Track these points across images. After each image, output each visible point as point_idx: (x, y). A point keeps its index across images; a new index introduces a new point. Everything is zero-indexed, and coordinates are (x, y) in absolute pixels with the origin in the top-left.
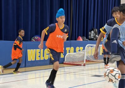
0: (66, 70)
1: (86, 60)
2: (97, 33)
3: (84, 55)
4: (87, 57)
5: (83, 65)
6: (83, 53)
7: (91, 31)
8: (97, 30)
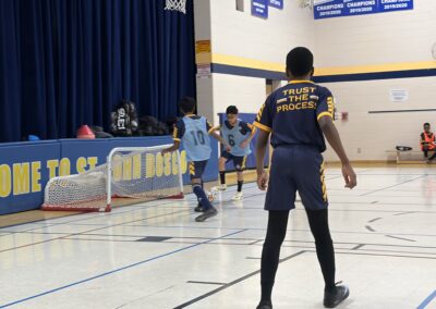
5: (103, 209)
8: (133, 107)
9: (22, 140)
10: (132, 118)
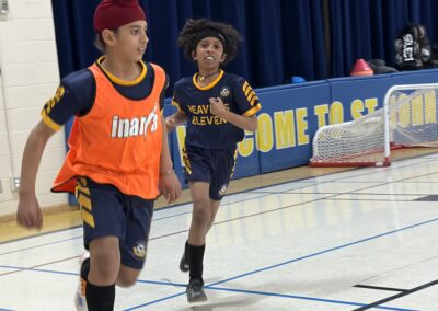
0: (320, 188)
1: (391, 144)
2: (426, 41)
3: (383, 126)
4: (396, 133)
5: (381, 164)
6: (379, 119)
7: (401, 37)
8: (422, 31)
9: (284, 83)
10: (422, 46)
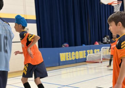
1: (103, 58)
3: (101, 55)
5: (100, 62)
7: (104, 37)
9: (81, 46)
